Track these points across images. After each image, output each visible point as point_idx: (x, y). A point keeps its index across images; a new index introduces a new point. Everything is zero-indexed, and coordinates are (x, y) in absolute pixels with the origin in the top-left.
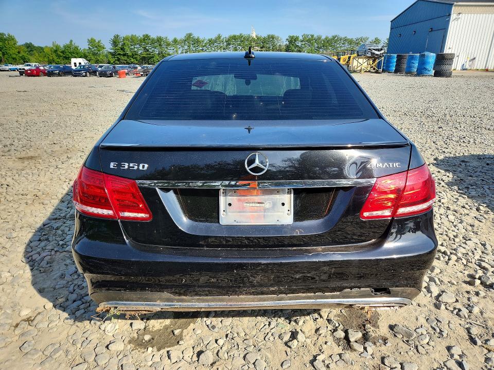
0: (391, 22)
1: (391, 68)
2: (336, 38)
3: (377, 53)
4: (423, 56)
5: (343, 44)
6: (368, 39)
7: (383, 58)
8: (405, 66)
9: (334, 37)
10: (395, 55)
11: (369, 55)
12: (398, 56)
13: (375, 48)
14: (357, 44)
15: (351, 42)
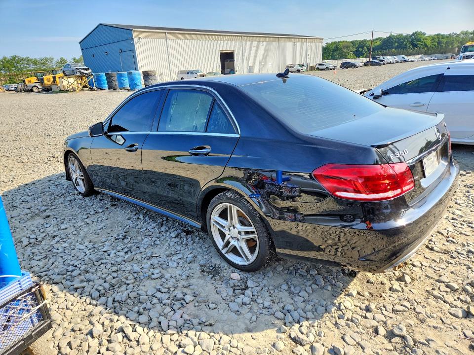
0: (80, 43)
1: (103, 86)
2: (17, 58)
3: (85, 72)
4: (130, 73)
5: (27, 64)
6: (53, 59)
7: (92, 77)
8: (116, 83)
9: (14, 58)
10: (104, 74)
11: (78, 74)
12: (106, 74)
13: (82, 68)
14: (44, 64)
15: (35, 62)
